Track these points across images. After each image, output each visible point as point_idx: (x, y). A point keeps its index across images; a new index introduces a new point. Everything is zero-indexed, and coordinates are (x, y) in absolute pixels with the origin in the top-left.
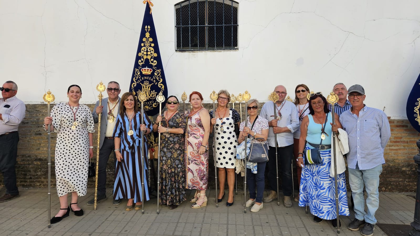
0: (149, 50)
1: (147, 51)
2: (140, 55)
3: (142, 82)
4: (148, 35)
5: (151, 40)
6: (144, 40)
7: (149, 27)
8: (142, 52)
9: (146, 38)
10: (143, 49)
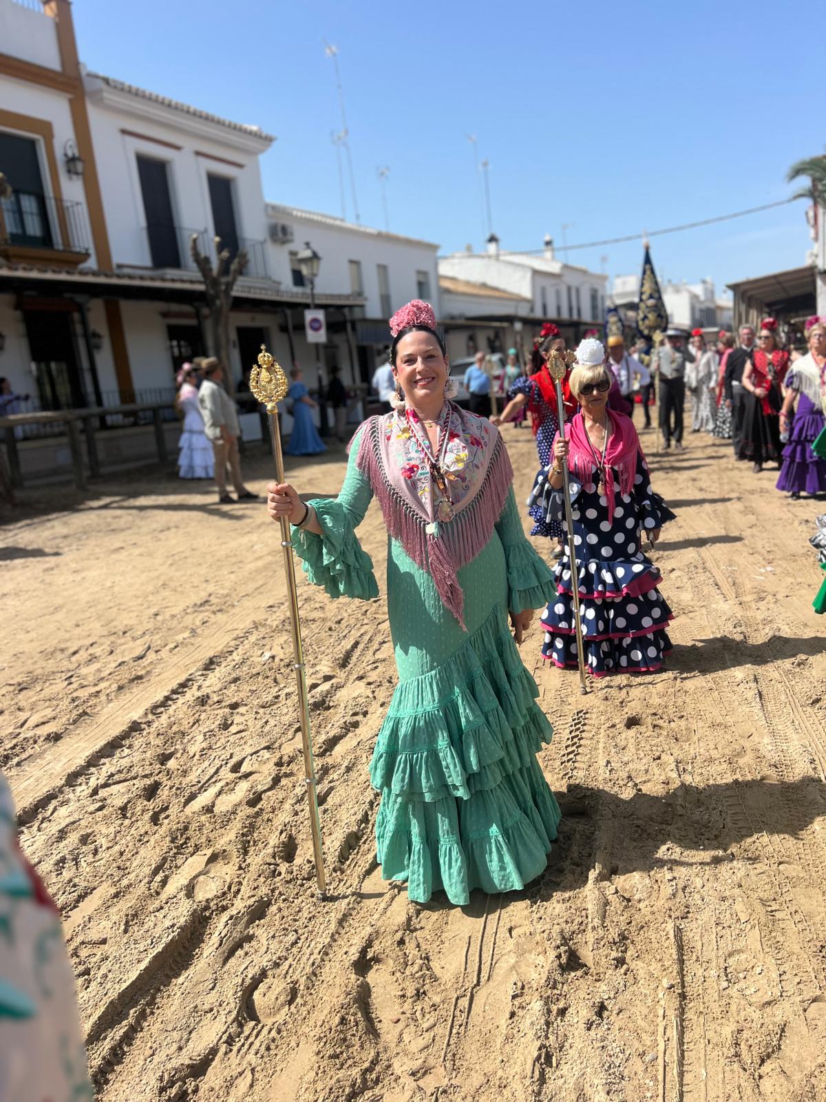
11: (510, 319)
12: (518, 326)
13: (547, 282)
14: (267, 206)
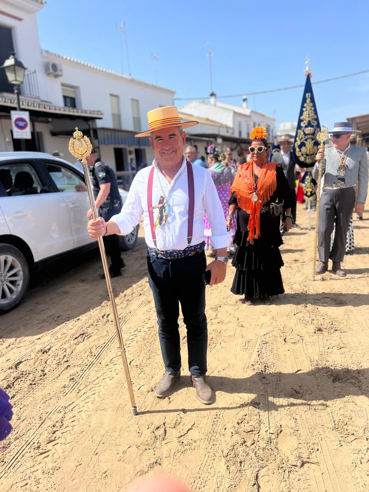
0: (310, 113)
1: (309, 114)
2: (302, 118)
3: (306, 140)
4: (308, 101)
5: (311, 104)
6: (305, 105)
7: (310, 94)
8: (304, 115)
9: (308, 104)
10: (304, 113)
11: (215, 136)
12: (220, 141)
13: (242, 119)
14: (41, 51)
